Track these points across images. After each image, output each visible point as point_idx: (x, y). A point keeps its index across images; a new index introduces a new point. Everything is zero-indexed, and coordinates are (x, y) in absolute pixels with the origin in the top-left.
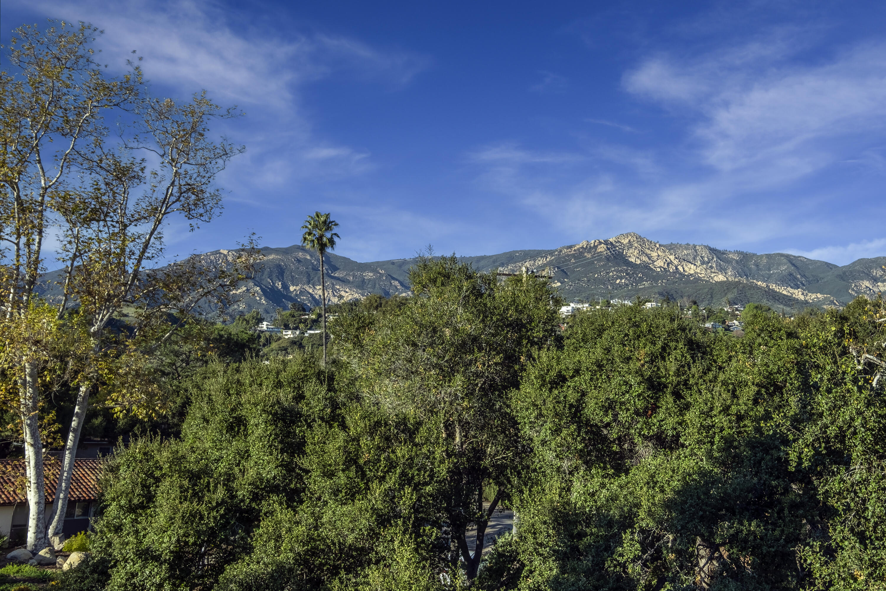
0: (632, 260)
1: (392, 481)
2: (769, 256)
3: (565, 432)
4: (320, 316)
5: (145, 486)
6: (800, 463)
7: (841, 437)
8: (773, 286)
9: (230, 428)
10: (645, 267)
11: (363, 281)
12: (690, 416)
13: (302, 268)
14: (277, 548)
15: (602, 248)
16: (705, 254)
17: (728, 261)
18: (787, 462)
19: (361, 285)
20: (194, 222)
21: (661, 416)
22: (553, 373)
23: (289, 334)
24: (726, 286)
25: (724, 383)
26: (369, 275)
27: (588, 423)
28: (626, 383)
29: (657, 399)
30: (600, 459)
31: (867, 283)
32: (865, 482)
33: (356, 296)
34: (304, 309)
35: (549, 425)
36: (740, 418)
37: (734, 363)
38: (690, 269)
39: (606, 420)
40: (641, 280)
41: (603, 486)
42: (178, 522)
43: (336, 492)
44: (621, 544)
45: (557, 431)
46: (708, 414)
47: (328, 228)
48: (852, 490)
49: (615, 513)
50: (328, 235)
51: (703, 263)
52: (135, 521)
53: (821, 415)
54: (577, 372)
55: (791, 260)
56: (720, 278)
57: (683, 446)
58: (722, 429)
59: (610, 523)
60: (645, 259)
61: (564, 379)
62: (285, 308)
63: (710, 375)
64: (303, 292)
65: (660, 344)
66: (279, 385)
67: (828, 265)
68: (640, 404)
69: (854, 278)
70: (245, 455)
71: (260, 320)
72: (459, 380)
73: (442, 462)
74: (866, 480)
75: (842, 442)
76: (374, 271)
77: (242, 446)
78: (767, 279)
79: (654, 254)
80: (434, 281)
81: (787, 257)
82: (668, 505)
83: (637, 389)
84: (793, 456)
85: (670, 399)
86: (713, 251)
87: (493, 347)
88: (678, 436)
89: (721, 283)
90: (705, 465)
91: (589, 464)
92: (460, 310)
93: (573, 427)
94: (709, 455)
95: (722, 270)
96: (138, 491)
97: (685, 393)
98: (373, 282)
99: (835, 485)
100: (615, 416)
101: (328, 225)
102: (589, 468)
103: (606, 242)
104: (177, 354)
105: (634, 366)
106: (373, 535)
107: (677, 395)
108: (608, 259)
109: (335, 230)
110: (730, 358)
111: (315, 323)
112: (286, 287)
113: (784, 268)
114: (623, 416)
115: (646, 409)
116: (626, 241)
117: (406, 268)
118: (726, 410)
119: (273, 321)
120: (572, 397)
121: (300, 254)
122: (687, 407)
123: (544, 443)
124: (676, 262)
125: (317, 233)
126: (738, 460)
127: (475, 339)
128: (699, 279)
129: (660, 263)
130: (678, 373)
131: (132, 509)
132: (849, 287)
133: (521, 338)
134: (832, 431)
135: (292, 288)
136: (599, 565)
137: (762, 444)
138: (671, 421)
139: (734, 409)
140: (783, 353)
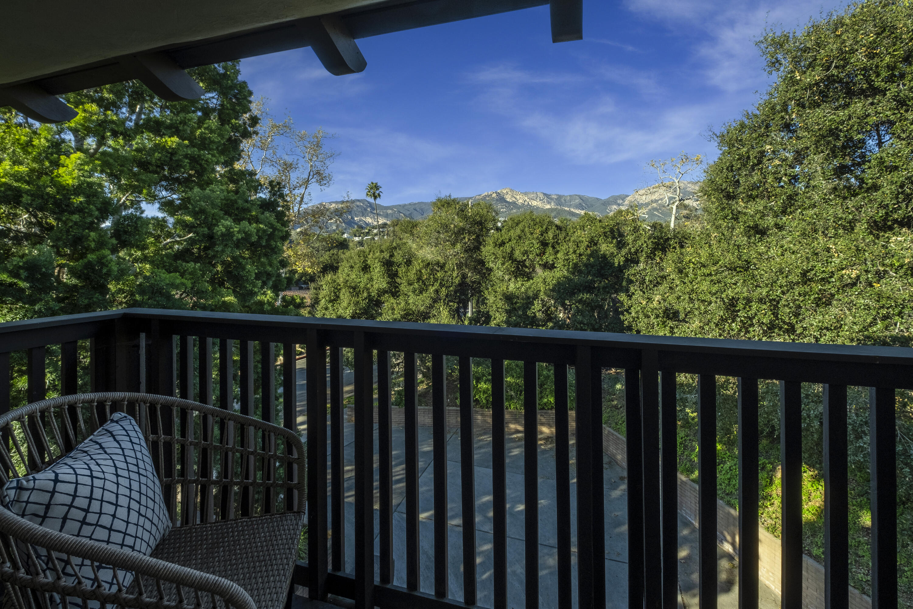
0: (508, 200)
1: (437, 286)
2: (570, 196)
3: (507, 264)
4: (369, 230)
5: (335, 293)
6: (619, 263)
7: (636, 252)
8: (572, 210)
9: (363, 270)
10: (514, 203)
11: (387, 214)
12: (559, 255)
13: (359, 210)
14: (393, 313)
15: (494, 195)
16: (542, 196)
17: (552, 199)
18: (614, 263)
19: (386, 216)
20: (322, 187)
21: (547, 256)
22: (500, 241)
23: (357, 239)
24: (551, 210)
25: (574, 242)
26: (390, 211)
27: (516, 260)
28: (532, 243)
29: (545, 250)
30: (521, 274)
31: (615, 207)
32: (645, 269)
33: (385, 221)
34: (362, 228)
35: (500, 261)
36: (580, 255)
37: (576, 234)
38: (534, 203)
39: (524, 258)
40: (512, 209)
41: (522, 285)
42: (352, 305)
43: (414, 291)
44: (534, 305)
45: (503, 264)
46: (567, 254)
47: (378, 189)
48: (639, 273)
49: (531, 294)
50: (377, 192)
51: (540, 200)
52: (333, 306)
53: (628, 244)
54: (510, 240)
55: (581, 198)
56: (548, 207)
57: (556, 267)
58: (573, 260)
59: (528, 298)
60: (514, 199)
61: (504, 243)
62: (354, 228)
63: (568, 238)
64: (360, 220)
65: (544, 227)
66: (382, 251)
67: (597, 199)
68: (538, 251)
69: (609, 204)
70: (371, 279)
71: (343, 233)
72: (459, 246)
73: (457, 277)
74: (646, 269)
75: (636, 254)
76: (392, 209)
77: (369, 276)
78: (570, 206)
79: (518, 197)
80: (443, 206)
81: (579, 196)
82: (553, 290)
83: (537, 246)
84: (616, 261)
85: (550, 248)
86: (545, 194)
87: (470, 233)
88: (554, 264)
89: (549, 209)
90: (566, 273)
91: (516, 277)
92: (456, 217)
93: (510, 262)
94: (568, 270)
95: (549, 203)
96: (333, 294)
97: (557, 246)
98: (392, 215)
99: (632, 271)
100: (528, 256)
101: (377, 187)
102: (516, 278)
103: (496, 193)
104: (313, 248)
105: (535, 236)
106: (431, 307)
107: (553, 247)
108: (497, 200)
109: (381, 189)
110: (574, 232)
111: (368, 234)
112: (352, 218)
113: (578, 201)
114: (531, 256)
115: (540, 253)
116: (505, 192)
117: (406, 207)
118: (575, 252)
119: (350, 234)
120: (509, 250)
121: (358, 203)
122: (558, 252)
123: (498, 268)
124: (528, 200)
125: (372, 191)
126: (580, 272)
127: (463, 229)
128: (539, 208)
129: (521, 201)
130: (553, 238)
131: (331, 301)
132: (606, 209)
133: (482, 228)
134: (633, 250)
135: (356, 219)
136: (525, 313)
137: (590, 264)
138: (552, 257)
139: (578, 252)
140: (598, 228)
